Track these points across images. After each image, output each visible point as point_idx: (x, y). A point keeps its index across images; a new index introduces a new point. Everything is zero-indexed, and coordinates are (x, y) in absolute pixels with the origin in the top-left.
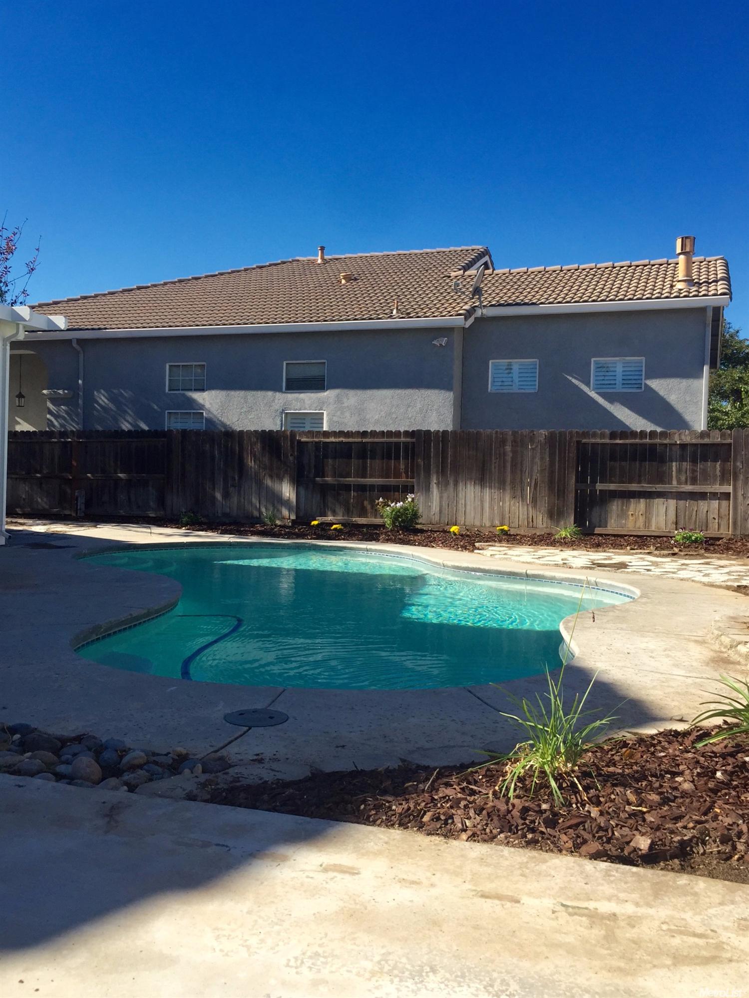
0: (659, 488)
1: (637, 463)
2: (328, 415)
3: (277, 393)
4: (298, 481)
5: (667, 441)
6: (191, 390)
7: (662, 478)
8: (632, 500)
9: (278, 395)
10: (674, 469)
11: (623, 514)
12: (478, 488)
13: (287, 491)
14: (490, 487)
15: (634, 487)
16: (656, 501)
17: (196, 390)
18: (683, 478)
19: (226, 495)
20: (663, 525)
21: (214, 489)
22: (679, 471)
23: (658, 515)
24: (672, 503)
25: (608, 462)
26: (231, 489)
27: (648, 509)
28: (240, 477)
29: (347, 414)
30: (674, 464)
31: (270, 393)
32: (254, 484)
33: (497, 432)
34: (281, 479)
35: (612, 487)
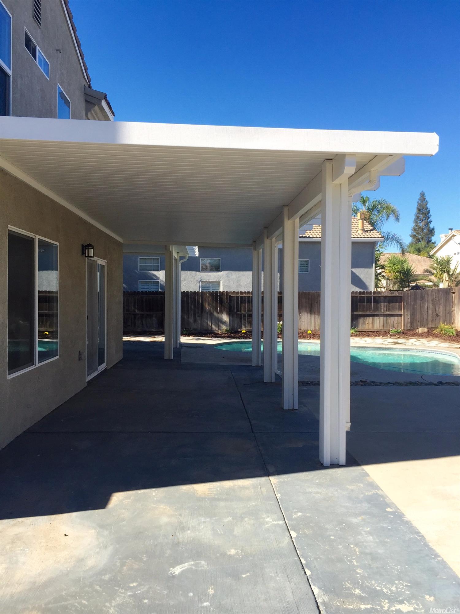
0: (377, 313)
1: (369, 304)
2: (223, 282)
3: (197, 272)
4: (229, 313)
5: (379, 295)
6: (152, 270)
7: (377, 309)
8: (367, 318)
10: (382, 305)
11: (364, 323)
12: (309, 315)
13: (225, 317)
14: (314, 314)
15: (368, 313)
16: (376, 318)
17: (154, 270)
18: (385, 309)
19: (195, 321)
20: (378, 327)
21: (189, 318)
22: (384, 306)
23: (377, 323)
24: (382, 318)
25: (358, 304)
26: (198, 318)
27: (373, 320)
28: (202, 312)
29: (232, 282)
30: (382, 304)
31: (194, 272)
32: (208, 316)
33: (316, 292)
34: (221, 313)
35: (360, 313)
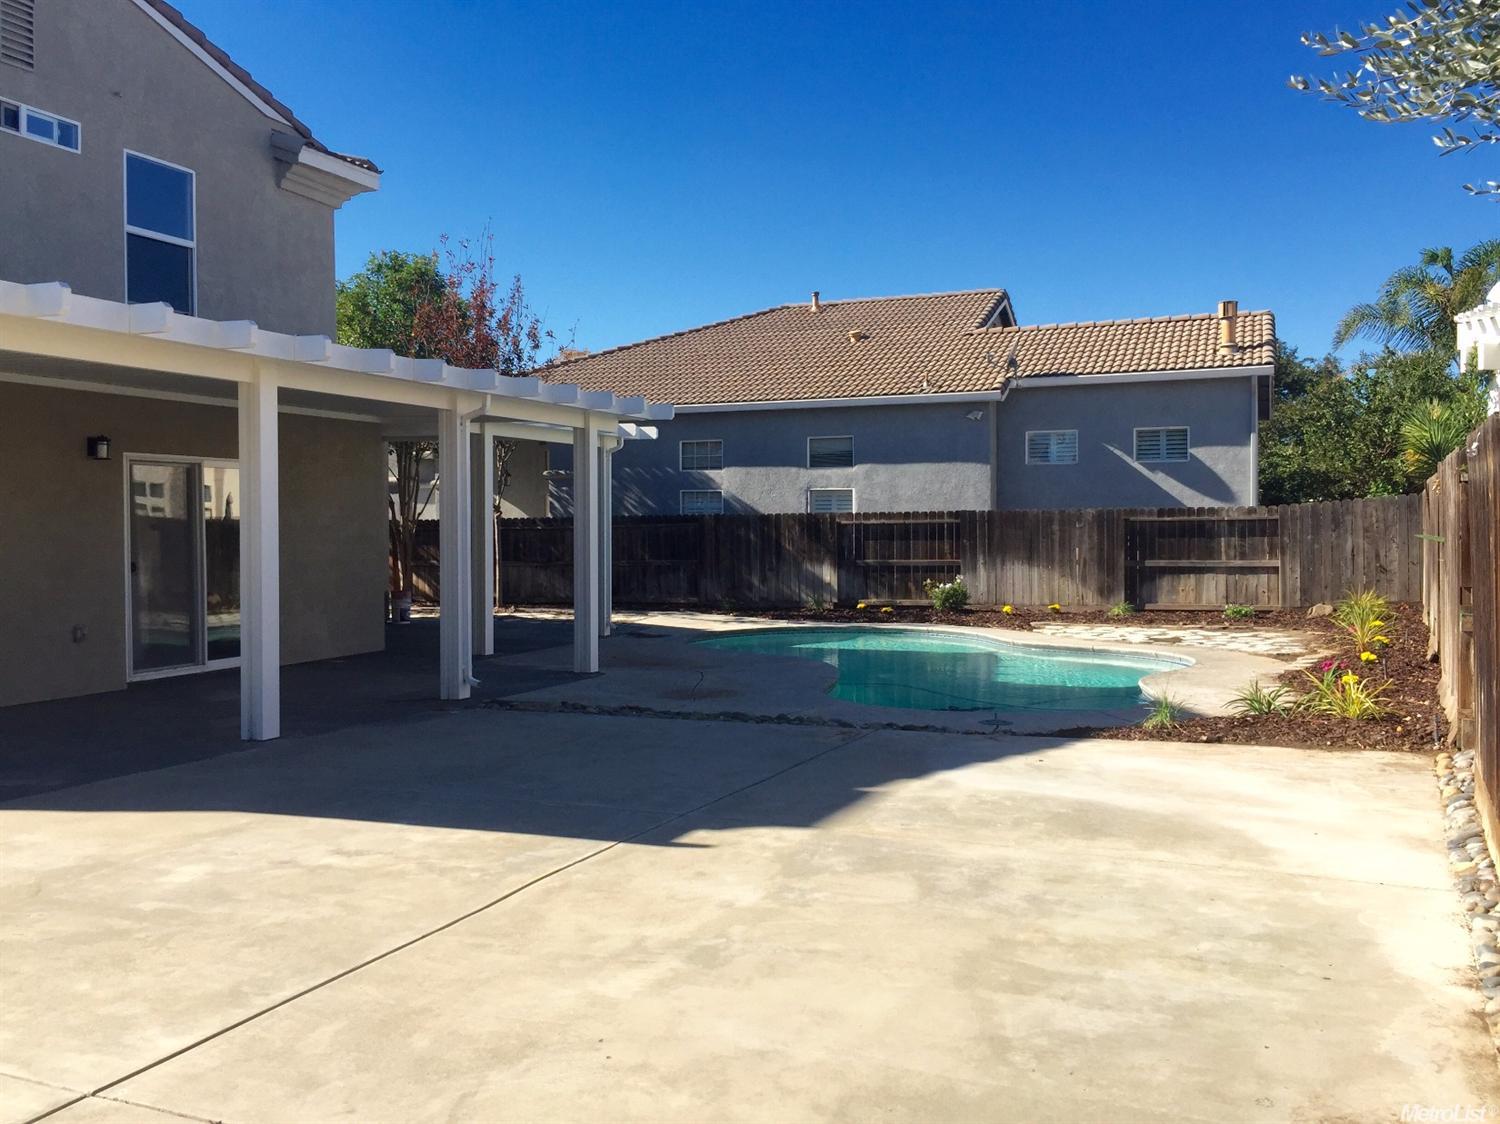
0: (1209, 563)
1: (1186, 540)
2: (857, 492)
3: (802, 469)
4: (839, 565)
5: (1215, 518)
6: (707, 468)
7: (1212, 553)
8: (1182, 576)
9: (802, 471)
10: (1223, 544)
11: (1174, 590)
12: (1026, 567)
13: (828, 574)
14: (1038, 566)
15: (1184, 563)
16: (1206, 576)
17: (713, 468)
18: (1232, 553)
19: (764, 580)
20: (1213, 600)
21: (750, 574)
22: (1228, 546)
23: (1208, 590)
24: (1222, 578)
25: (1157, 539)
26: (769, 574)
27: (1198, 584)
28: (778, 562)
29: (878, 491)
30: (1223, 539)
31: (794, 470)
32: (793, 569)
33: (1043, 512)
34: (821, 562)
35: (1162, 563)
